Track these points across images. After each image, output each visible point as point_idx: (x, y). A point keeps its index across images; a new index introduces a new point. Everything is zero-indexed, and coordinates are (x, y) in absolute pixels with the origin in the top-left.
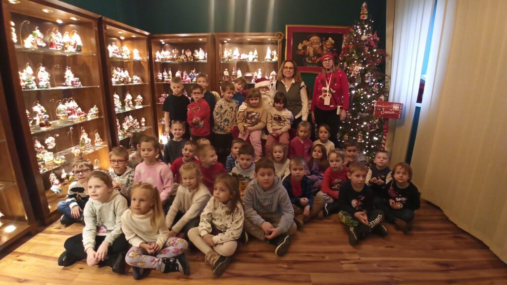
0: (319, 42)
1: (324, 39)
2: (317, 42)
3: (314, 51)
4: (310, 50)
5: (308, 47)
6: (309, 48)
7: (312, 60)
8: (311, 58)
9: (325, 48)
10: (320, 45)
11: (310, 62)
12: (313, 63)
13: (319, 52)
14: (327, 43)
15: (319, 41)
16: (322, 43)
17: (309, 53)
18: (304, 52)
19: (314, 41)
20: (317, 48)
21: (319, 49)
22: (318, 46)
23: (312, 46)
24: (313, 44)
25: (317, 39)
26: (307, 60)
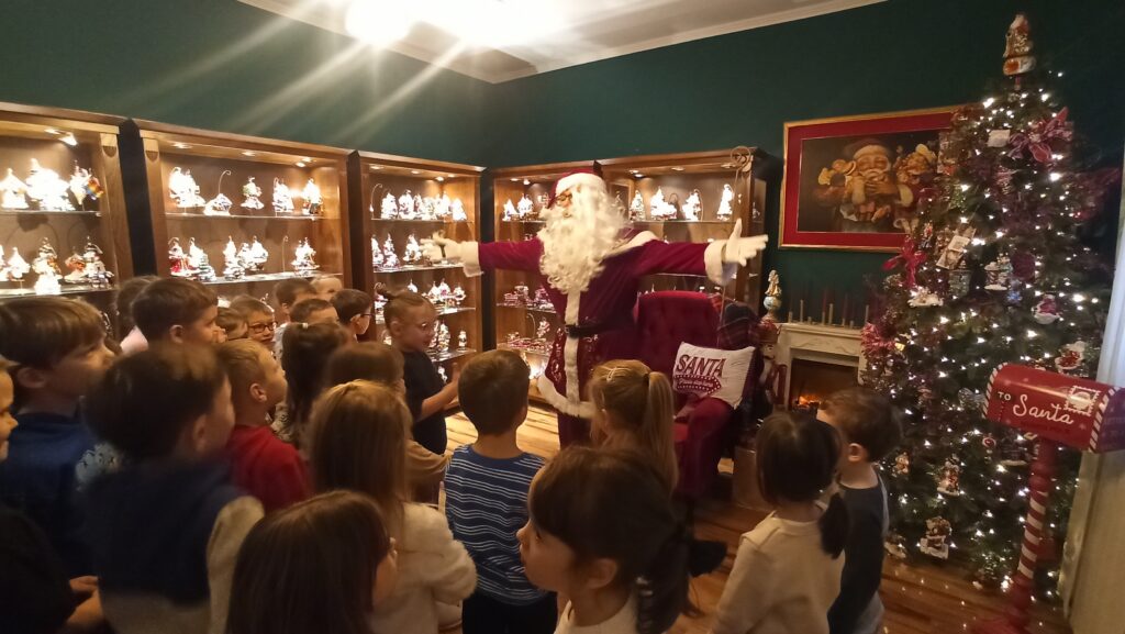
0: (884, 162)
1: (900, 149)
2: (876, 162)
3: (866, 187)
4: (856, 187)
5: (848, 178)
6: (852, 180)
7: (858, 214)
8: (857, 206)
9: (902, 177)
10: (888, 169)
11: (853, 218)
12: (863, 222)
13: (885, 189)
14: (912, 162)
15: (883, 157)
16: (892, 160)
17: (851, 195)
18: (835, 193)
19: (867, 159)
20: (876, 179)
21: (883, 180)
22: (880, 172)
23: (860, 175)
24: (865, 167)
25: (876, 153)
26: (845, 214)
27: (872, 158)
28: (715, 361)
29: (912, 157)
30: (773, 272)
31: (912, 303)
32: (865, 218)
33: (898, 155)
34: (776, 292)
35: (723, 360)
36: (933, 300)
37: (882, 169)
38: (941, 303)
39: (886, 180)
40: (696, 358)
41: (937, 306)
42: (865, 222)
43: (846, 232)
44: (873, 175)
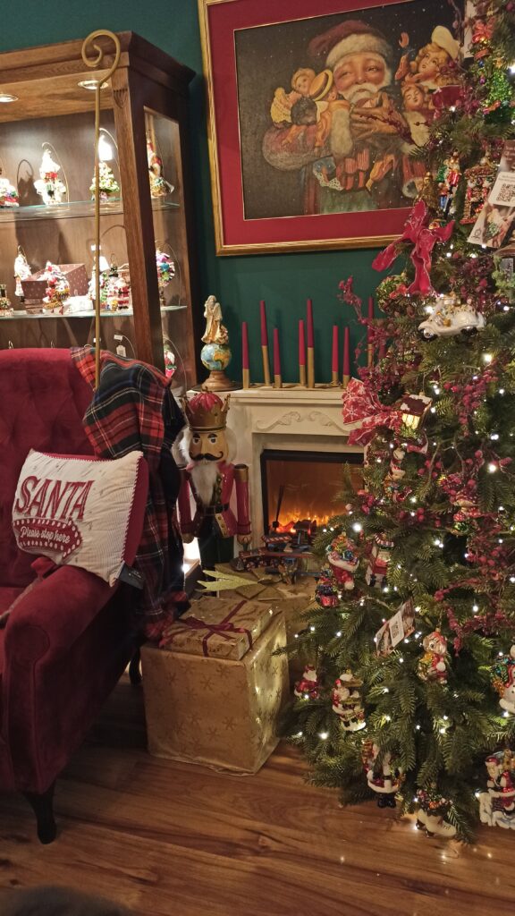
0: (379, 69)
1: (405, 41)
2: (365, 69)
3: (352, 121)
5: (321, 106)
6: (328, 109)
8: (341, 160)
9: (412, 97)
10: (386, 82)
11: (336, 185)
14: (427, 66)
15: (377, 59)
16: (393, 65)
17: (328, 138)
18: (301, 138)
19: (351, 63)
20: (368, 105)
21: (380, 105)
22: (374, 88)
23: (340, 97)
24: (347, 81)
25: (364, 51)
26: (321, 178)
27: (358, 61)
28: (77, 485)
29: (425, 56)
30: (211, 298)
31: (429, 328)
32: (356, 183)
33: (401, 52)
34: (218, 335)
35: (90, 483)
36: (466, 318)
37: (377, 81)
38: (480, 323)
39: (386, 104)
40: (48, 482)
41: (474, 330)
42: (355, 189)
43: (326, 213)
44: (363, 95)
